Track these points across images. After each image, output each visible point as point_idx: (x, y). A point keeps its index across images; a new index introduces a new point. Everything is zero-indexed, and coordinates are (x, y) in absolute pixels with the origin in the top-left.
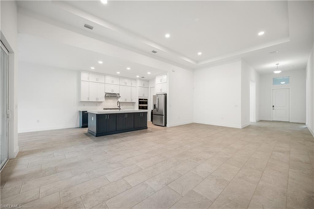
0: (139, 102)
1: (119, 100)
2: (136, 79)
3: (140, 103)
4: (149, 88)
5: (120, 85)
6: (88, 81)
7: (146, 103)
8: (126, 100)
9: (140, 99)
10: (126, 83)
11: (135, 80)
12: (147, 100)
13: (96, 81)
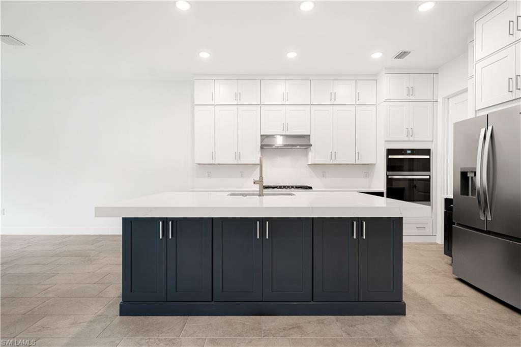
0: (389, 161)
1: (313, 156)
2: (375, 75)
3: (392, 166)
4: (437, 101)
5: (310, 105)
6: (213, 102)
7: (425, 165)
8: (333, 155)
9: (390, 152)
10: (333, 96)
11: (374, 77)
12: (427, 152)
13: (235, 102)
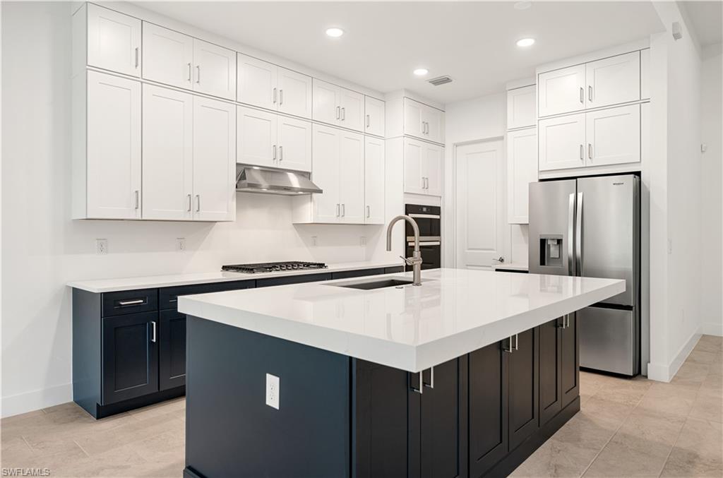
2: (383, 94)
3: (410, 227)
5: (313, 121)
8: (341, 209)
9: (409, 209)
11: (383, 96)
12: (436, 210)
13: (187, 85)
